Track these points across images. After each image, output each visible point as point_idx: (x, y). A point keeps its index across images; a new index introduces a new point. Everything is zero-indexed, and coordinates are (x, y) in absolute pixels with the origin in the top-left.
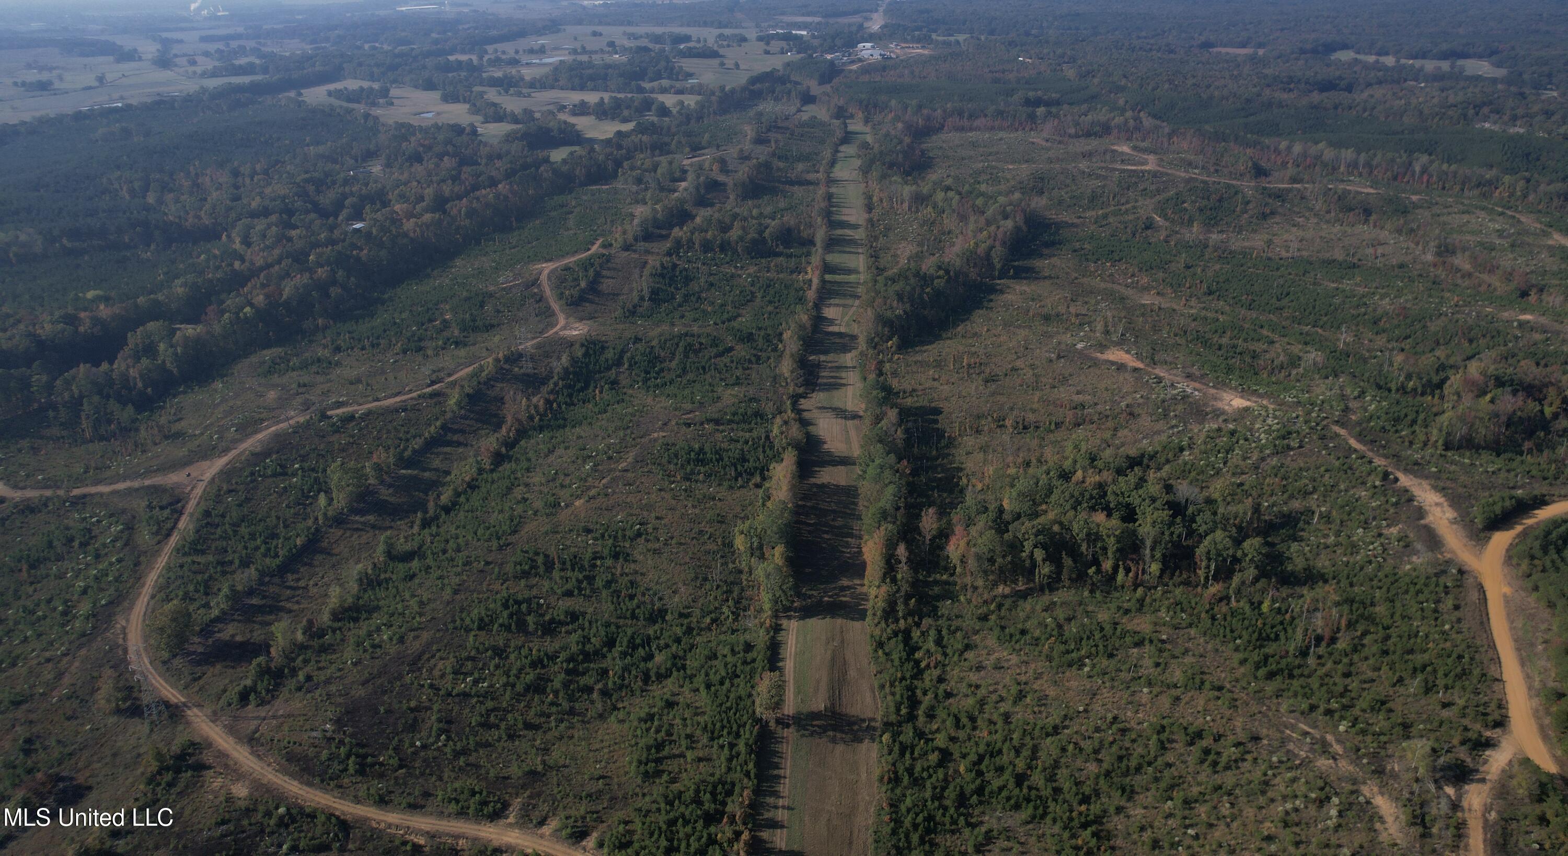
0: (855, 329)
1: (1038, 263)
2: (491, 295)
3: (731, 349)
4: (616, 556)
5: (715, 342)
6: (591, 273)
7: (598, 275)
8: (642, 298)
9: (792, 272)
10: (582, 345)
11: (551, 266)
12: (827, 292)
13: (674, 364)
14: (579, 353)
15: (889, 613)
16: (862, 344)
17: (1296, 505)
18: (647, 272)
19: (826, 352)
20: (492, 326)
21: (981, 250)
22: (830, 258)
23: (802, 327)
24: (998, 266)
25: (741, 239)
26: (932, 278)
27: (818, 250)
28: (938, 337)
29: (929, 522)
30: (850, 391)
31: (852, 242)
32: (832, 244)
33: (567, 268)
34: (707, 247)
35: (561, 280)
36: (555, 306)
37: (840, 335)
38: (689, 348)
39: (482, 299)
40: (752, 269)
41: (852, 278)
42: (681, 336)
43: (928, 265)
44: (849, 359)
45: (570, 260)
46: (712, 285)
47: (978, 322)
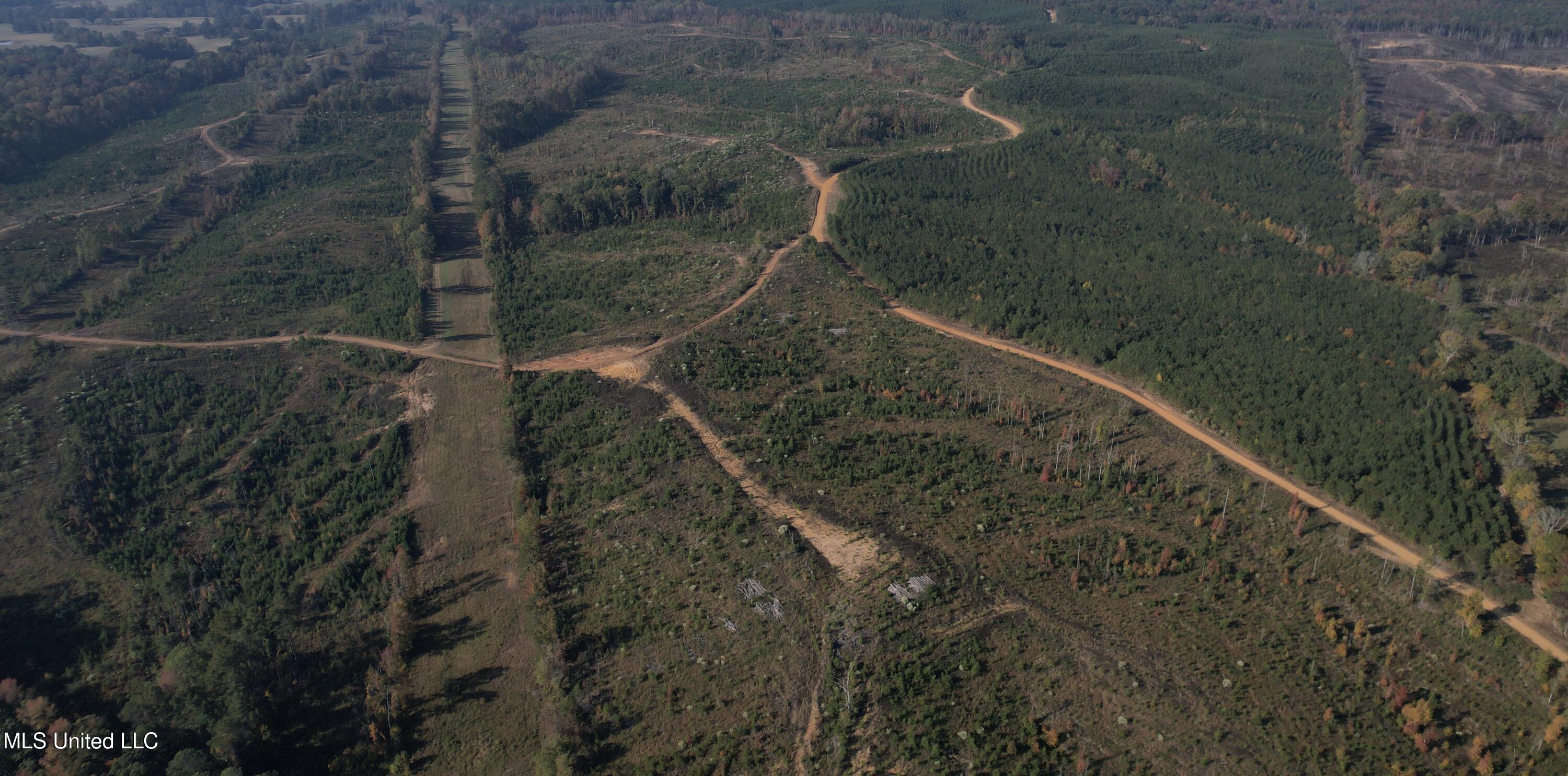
0: (468, 145)
1: (606, 99)
2: (159, 150)
3: (372, 162)
4: (314, 251)
5: (358, 159)
6: (246, 128)
7: (251, 130)
8: (294, 142)
9: (414, 118)
10: (252, 168)
11: (208, 127)
12: (442, 128)
13: (329, 174)
14: (252, 174)
15: (496, 248)
16: (474, 150)
17: (738, 178)
18: (293, 124)
19: (447, 158)
20: (167, 169)
21: (560, 89)
22: (444, 110)
23: (425, 142)
24: (574, 100)
25: (369, 99)
26: (523, 106)
27: (434, 104)
28: (527, 142)
29: (517, 205)
30: (466, 175)
31: (464, 100)
32: (444, 102)
33: (223, 127)
34: (341, 106)
35: (221, 135)
36: (221, 151)
37: (456, 149)
38: (338, 164)
39: (153, 153)
40: (381, 119)
41: (464, 118)
42: (331, 157)
43: (520, 99)
44: (464, 160)
45: (225, 122)
46: (349, 130)
47: (559, 131)
